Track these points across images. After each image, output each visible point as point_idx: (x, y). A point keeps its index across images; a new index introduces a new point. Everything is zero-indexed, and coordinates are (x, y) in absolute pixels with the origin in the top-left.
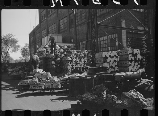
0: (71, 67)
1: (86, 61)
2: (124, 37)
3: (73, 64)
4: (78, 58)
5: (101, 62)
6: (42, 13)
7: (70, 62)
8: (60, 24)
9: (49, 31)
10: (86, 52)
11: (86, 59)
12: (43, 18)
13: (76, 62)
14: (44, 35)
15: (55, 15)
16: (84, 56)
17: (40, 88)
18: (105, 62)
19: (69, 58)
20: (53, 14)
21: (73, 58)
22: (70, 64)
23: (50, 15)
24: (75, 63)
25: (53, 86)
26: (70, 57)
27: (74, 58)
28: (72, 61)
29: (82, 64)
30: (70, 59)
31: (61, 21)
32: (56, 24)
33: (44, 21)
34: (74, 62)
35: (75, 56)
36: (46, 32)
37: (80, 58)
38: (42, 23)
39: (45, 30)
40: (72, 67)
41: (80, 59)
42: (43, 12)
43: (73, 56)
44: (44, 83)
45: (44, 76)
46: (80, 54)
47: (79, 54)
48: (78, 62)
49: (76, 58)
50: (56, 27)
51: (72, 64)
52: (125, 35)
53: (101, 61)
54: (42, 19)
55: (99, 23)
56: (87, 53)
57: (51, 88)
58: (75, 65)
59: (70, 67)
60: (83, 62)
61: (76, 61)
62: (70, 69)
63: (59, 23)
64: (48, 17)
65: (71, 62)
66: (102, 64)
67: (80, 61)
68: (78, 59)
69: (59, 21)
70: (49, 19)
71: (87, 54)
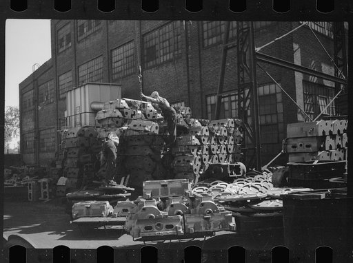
0: (200, 164)
1: (230, 149)
2: (299, 91)
3: (204, 157)
4: (215, 140)
5: (311, 150)
6: (60, 32)
7: (196, 150)
8: (114, 59)
9: (80, 75)
10: (230, 122)
11: (231, 142)
12: (64, 43)
13: (209, 150)
14: (63, 87)
15: (99, 36)
16: (226, 134)
17: (170, 232)
18: (321, 149)
19: (194, 137)
20: (94, 33)
21: (204, 140)
22: (196, 156)
23: (84, 36)
24: (207, 153)
25: (212, 224)
26: (197, 137)
27: (206, 139)
28: (200, 147)
29: (224, 157)
30: (196, 141)
31: (115, 52)
32: (101, 59)
33: (67, 52)
34: (205, 152)
35: (207, 134)
36: (70, 79)
37: (218, 139)
38: (61, 56)
39: (69, 74)
40: (202, 163)
41: (219, 143)
42: (63, 30)
43: (204, 132)
44: (179, 213)
45: (173, 190)
46: (218, 130)
47: (216, 128)
48: (213, 149)
49: (209, 139)
50: (102, 65)
51: (201, 155)
52: (302, 87)
53: (308, 146)
54: (62, 46)
55: (258, 49)
56: (233, 126)
57: (203, 229)
58: (207, 157)
59: (196, 165)
60: (225, 152)
61: (210, 146)
62: (198, 168)
63: (112, 57)
64: (79, 42)
65: (198, 151)
66: (314, 153)
67: (219, 147)
68: (213, 142)
69: (112, 51)
70: (80, 46)
71: (233, 129)
